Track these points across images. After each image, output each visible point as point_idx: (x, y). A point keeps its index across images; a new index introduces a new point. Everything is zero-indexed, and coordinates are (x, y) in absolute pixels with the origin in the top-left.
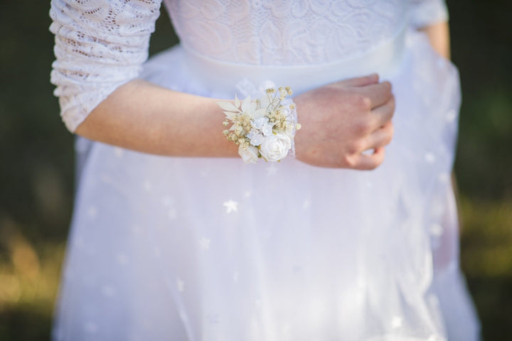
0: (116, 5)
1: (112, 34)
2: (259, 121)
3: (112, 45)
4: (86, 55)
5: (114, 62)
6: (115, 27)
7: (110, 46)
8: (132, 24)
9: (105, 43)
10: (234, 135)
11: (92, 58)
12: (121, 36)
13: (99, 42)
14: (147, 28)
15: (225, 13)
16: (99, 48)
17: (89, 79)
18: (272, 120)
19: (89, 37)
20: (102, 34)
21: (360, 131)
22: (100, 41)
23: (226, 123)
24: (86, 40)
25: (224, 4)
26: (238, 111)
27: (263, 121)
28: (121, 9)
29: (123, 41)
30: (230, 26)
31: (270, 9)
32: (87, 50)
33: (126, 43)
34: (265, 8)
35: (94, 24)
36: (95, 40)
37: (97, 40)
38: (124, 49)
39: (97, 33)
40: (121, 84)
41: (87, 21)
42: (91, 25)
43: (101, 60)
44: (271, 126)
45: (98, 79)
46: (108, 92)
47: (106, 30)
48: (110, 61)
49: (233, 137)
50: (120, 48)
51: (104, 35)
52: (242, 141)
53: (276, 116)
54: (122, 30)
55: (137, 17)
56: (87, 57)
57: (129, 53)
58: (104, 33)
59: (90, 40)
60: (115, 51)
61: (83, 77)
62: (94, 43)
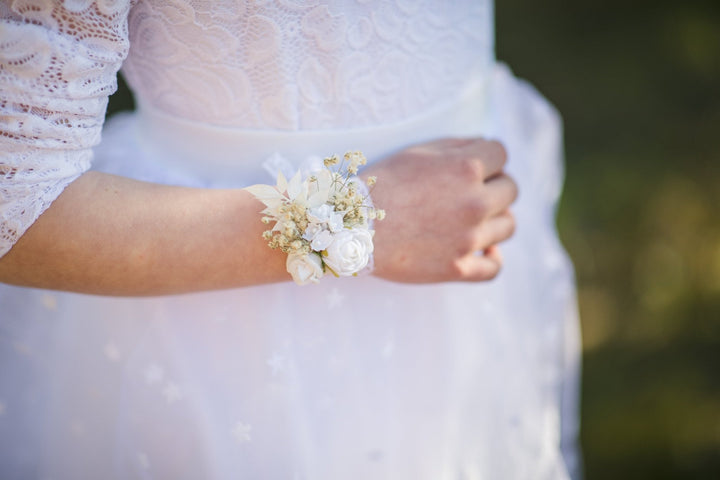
0: (62, 45)
1: (55, 97)
2: (320, 210)
3: (55, 117)
4: (11, 136)
5: (59, 145)
6: (60, 84)
7: (51, 118)
8: (88, 77)
9: (44, 112)
10: (282, 238)
11: (21, 141)
12: (71, 99)
13: (33, 113)
14: (109, 84)
15: (239, 50)
16: (33, 122)
17: (17, 176)
18: (341, 207)
19: (14, 104)
20: (40, 98)
21: (473, 214)
22: (35, 110)
23: (266, 219)
24: (9, 111)
25: (237, 35)
26: (284, 197)
27: (327, 209)
28: (70, 53)
29: (73, 106)
30: (247, 71)
31: (313, 38)
32: (13, 127)
33: (79, 112)
34: (305, 36)
35: (24, 83)
36: (25, 111)
37: (30, 110)
38: (74, 122)
39: (30, 98)
40: (71, 180)
41: (10, 79)
42: (19, 84)
43: (38, 143)
44: (340, 216)
45: (33, 176)
46: (51, 197)
47: (46, 90)
48: (52, 143)
49: (282, 241)
50: (67, 121)
51: (44, 100)
52: (297, 244)
53: (345, 200)
54: (72, 88)
55: (96, 64)
56: (12, 139)
57: (81, 129)
58: (42, 96)
59: (15, 110)
60: (60, 126)
61: (7, 175)
62: (25, 114)
